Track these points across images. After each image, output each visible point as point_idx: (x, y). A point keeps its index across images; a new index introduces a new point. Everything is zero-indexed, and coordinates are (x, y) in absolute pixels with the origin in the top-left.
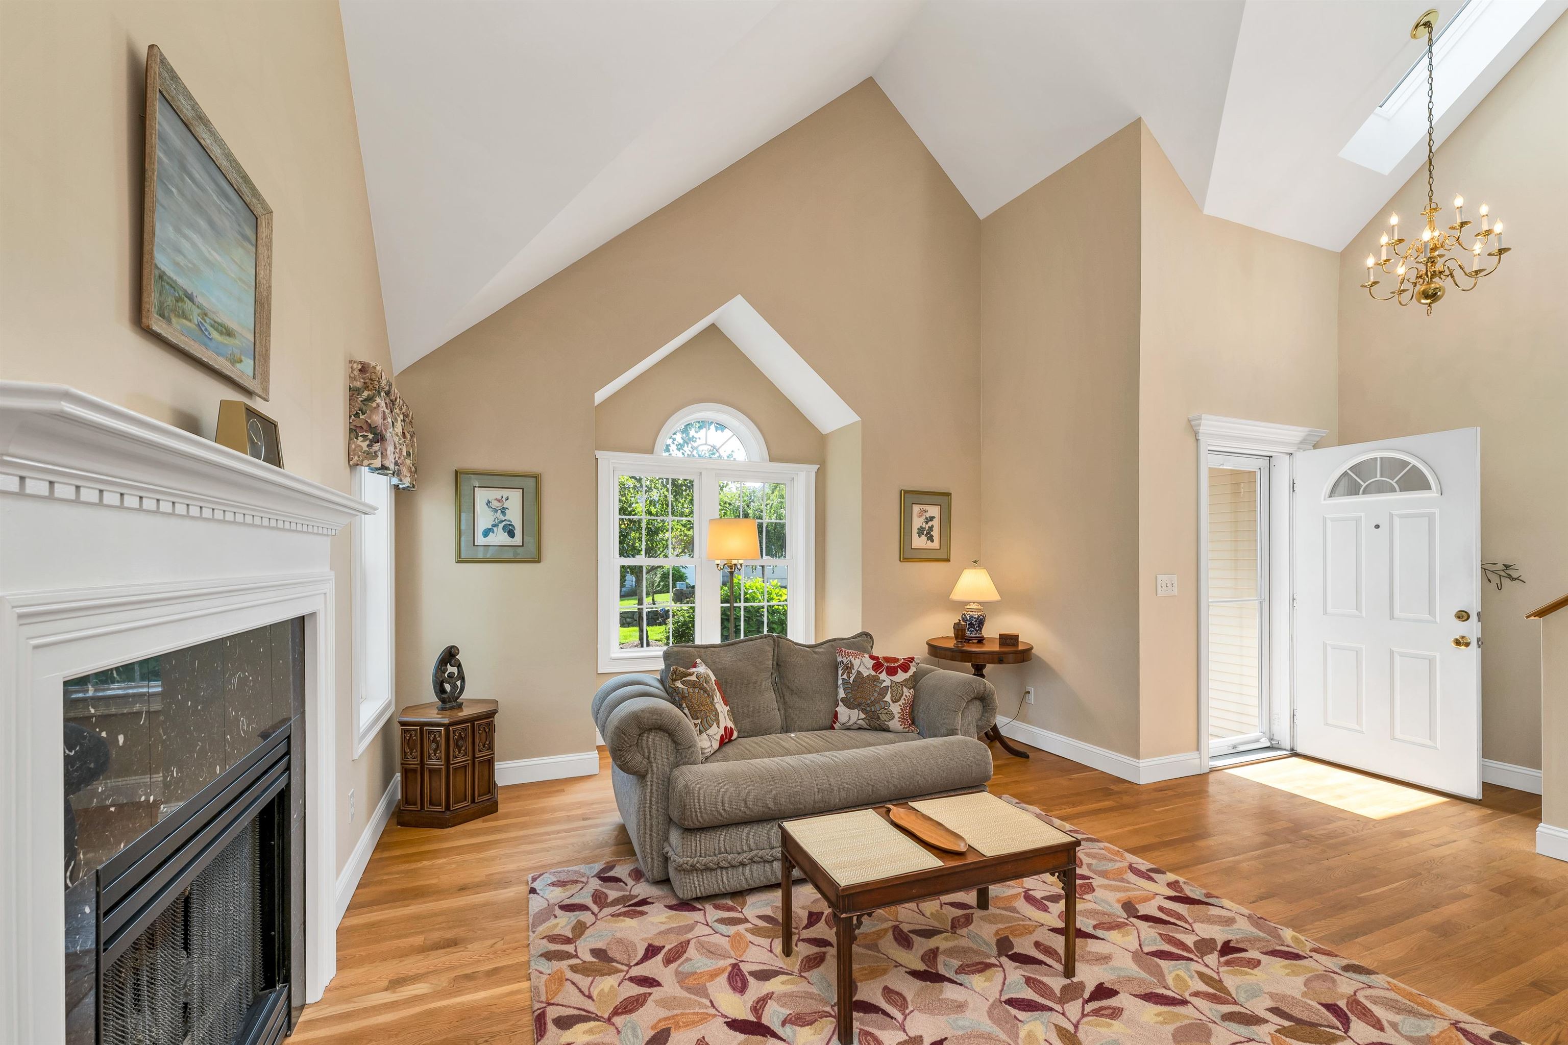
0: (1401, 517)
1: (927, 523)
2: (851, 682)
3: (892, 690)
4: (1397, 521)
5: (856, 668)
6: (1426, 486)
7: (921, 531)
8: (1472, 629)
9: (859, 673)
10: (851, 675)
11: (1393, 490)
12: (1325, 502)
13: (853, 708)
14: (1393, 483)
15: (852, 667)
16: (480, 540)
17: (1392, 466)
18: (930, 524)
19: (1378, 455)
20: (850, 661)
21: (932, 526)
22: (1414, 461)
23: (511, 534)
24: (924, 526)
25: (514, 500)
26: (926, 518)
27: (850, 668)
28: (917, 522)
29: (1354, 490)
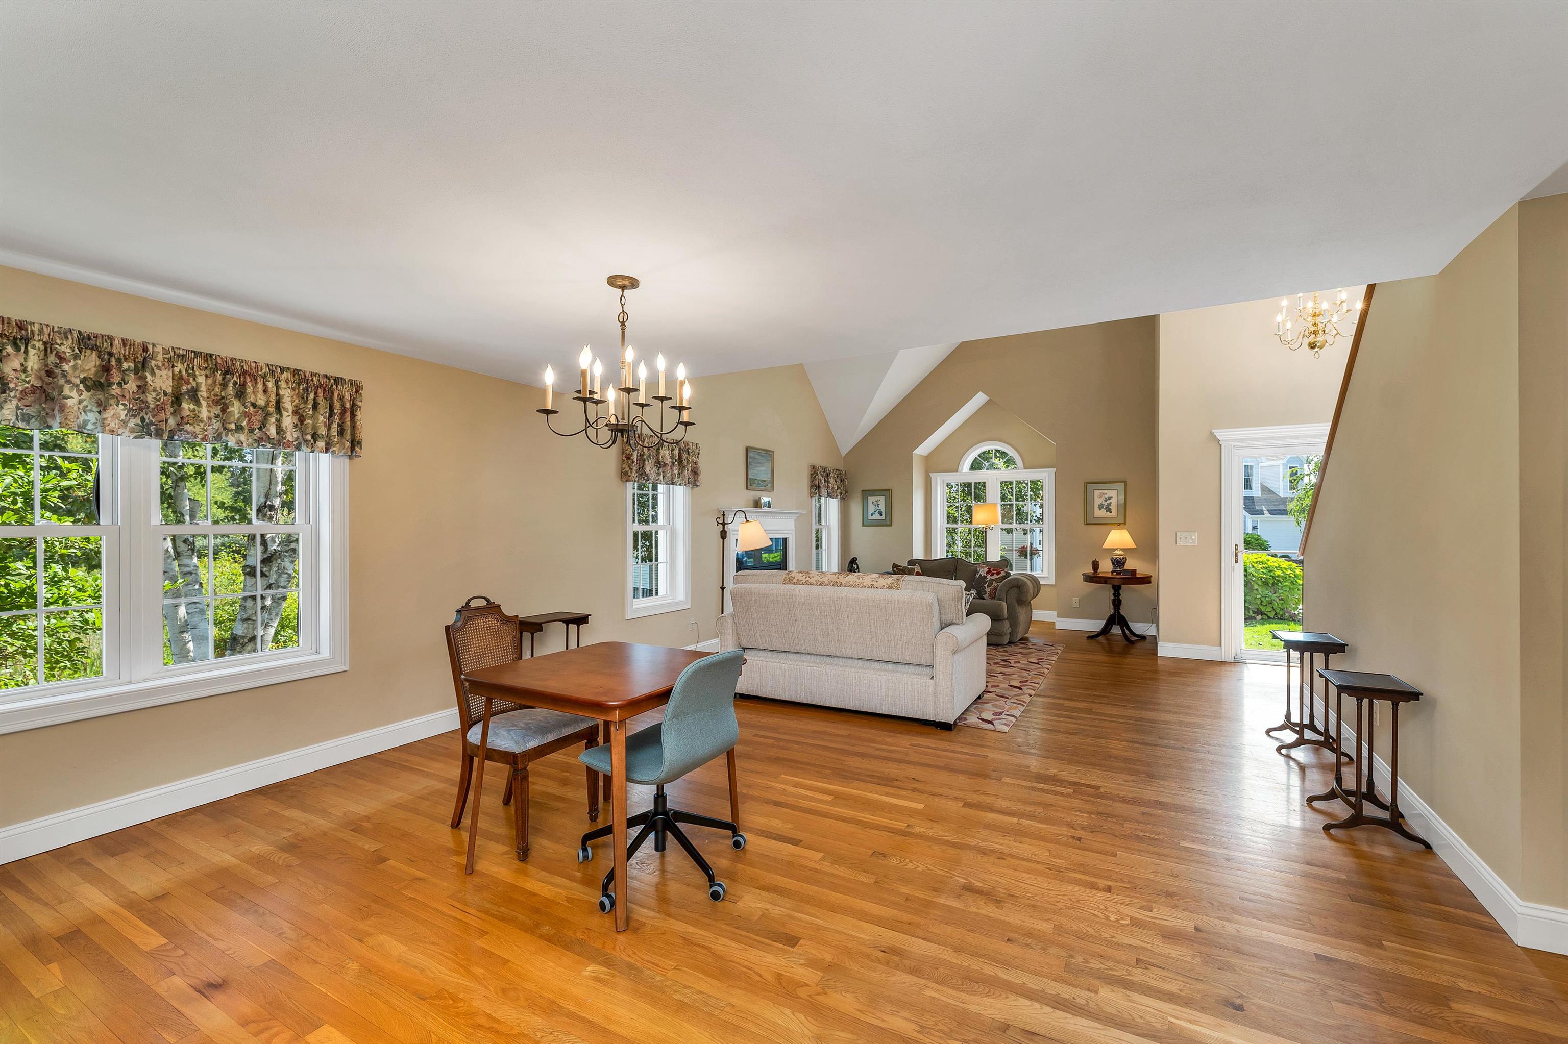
1: (1106, 501)
7: (1101, 507)
16: (870, 517)
18: (1108, 502)
21: (1111, 503)
23: (881, 515)
24: (1103, 503)
25: (882, 499)
26: (1105, 498)
28: (1098, 501)
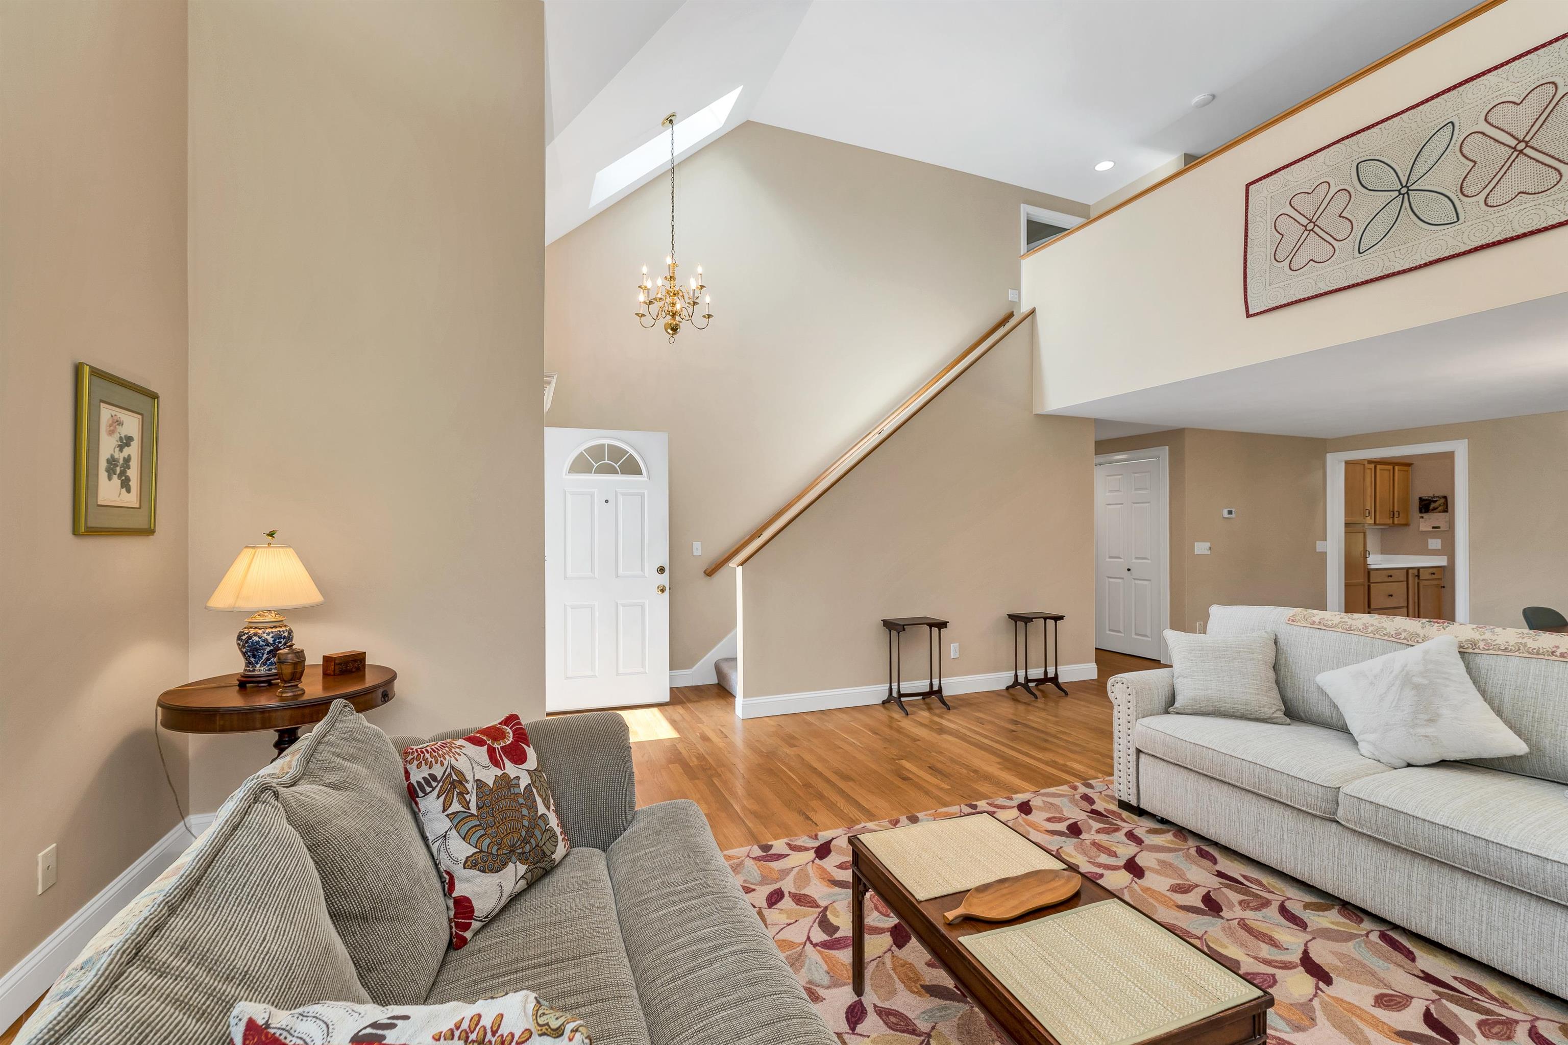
0: (624, 494)
1: (121, 448)
2: (474, 810)
3: (536, 787)
4: (620, 498)
5: (469, 777)
6: (639, 472)
7: (111, 466)
8: (664, 579)
9: (480, 784)
10: (467, 797)
11: (616, 472)
12: (567, 477)
13: (504, 865)
14: (616, 466)
15: (462, 780)
17: (616, 453)
18: (127, 451)
19: (607, 442)
20: (453, 768)
21: (129, 457)
22: (631, 451)
24: (116, 456)
26: (121, 438)
27: (460, 782)
28: (107, 446)
29: (588, 469)
